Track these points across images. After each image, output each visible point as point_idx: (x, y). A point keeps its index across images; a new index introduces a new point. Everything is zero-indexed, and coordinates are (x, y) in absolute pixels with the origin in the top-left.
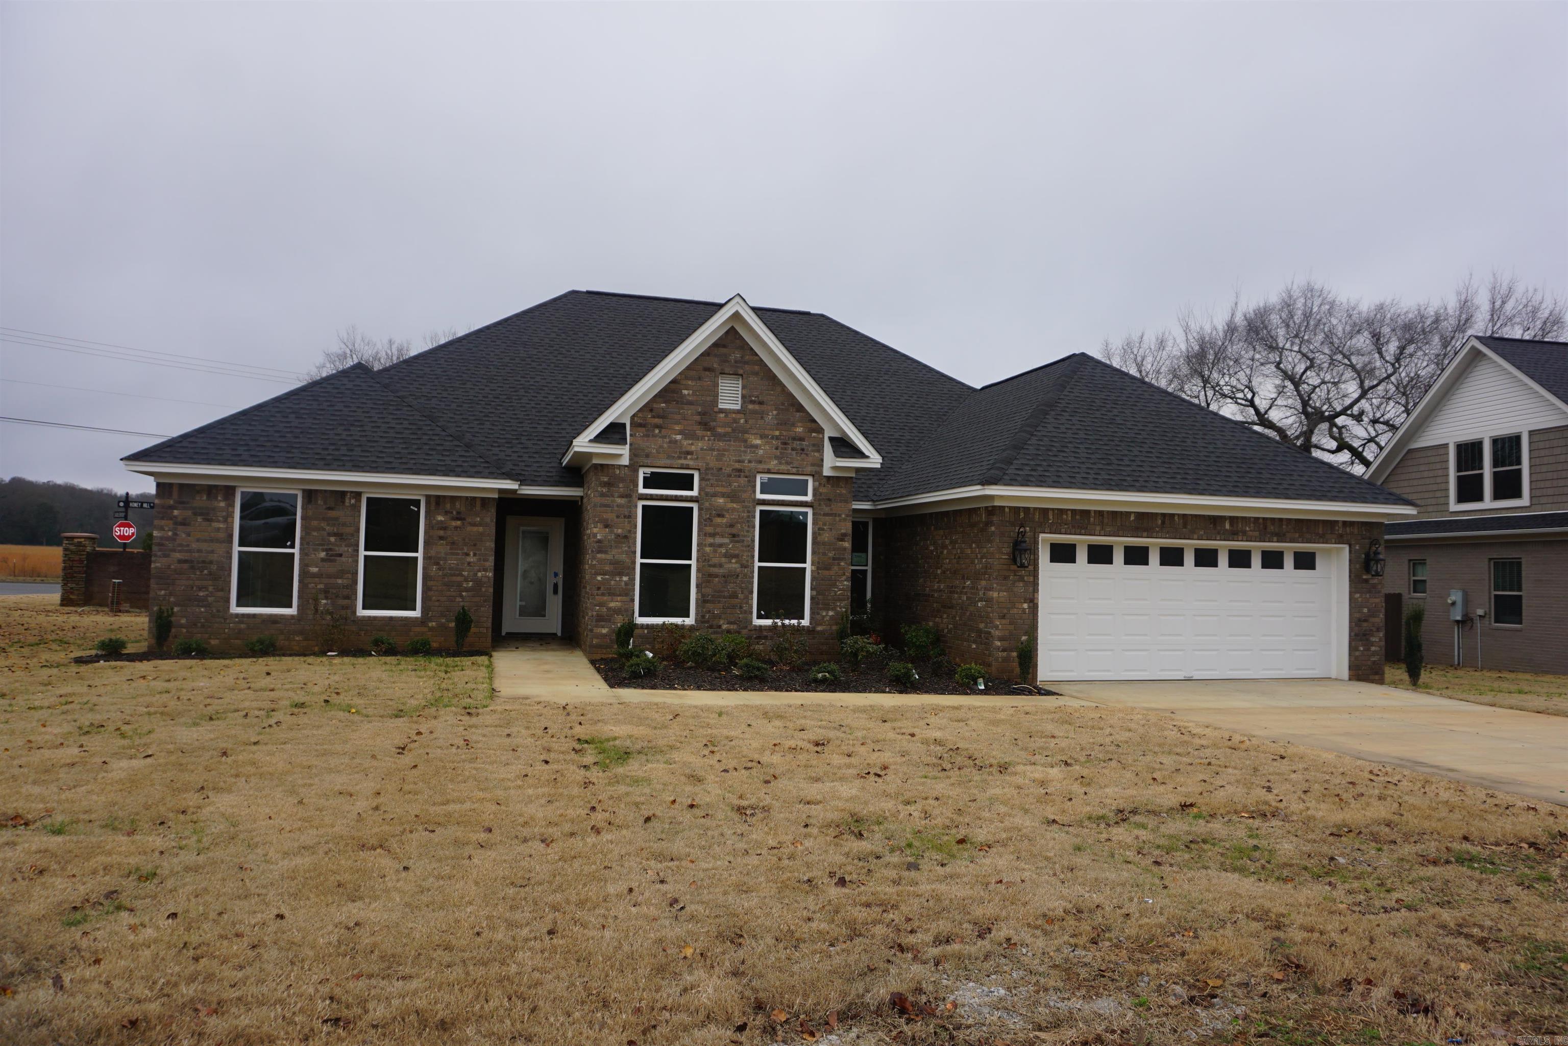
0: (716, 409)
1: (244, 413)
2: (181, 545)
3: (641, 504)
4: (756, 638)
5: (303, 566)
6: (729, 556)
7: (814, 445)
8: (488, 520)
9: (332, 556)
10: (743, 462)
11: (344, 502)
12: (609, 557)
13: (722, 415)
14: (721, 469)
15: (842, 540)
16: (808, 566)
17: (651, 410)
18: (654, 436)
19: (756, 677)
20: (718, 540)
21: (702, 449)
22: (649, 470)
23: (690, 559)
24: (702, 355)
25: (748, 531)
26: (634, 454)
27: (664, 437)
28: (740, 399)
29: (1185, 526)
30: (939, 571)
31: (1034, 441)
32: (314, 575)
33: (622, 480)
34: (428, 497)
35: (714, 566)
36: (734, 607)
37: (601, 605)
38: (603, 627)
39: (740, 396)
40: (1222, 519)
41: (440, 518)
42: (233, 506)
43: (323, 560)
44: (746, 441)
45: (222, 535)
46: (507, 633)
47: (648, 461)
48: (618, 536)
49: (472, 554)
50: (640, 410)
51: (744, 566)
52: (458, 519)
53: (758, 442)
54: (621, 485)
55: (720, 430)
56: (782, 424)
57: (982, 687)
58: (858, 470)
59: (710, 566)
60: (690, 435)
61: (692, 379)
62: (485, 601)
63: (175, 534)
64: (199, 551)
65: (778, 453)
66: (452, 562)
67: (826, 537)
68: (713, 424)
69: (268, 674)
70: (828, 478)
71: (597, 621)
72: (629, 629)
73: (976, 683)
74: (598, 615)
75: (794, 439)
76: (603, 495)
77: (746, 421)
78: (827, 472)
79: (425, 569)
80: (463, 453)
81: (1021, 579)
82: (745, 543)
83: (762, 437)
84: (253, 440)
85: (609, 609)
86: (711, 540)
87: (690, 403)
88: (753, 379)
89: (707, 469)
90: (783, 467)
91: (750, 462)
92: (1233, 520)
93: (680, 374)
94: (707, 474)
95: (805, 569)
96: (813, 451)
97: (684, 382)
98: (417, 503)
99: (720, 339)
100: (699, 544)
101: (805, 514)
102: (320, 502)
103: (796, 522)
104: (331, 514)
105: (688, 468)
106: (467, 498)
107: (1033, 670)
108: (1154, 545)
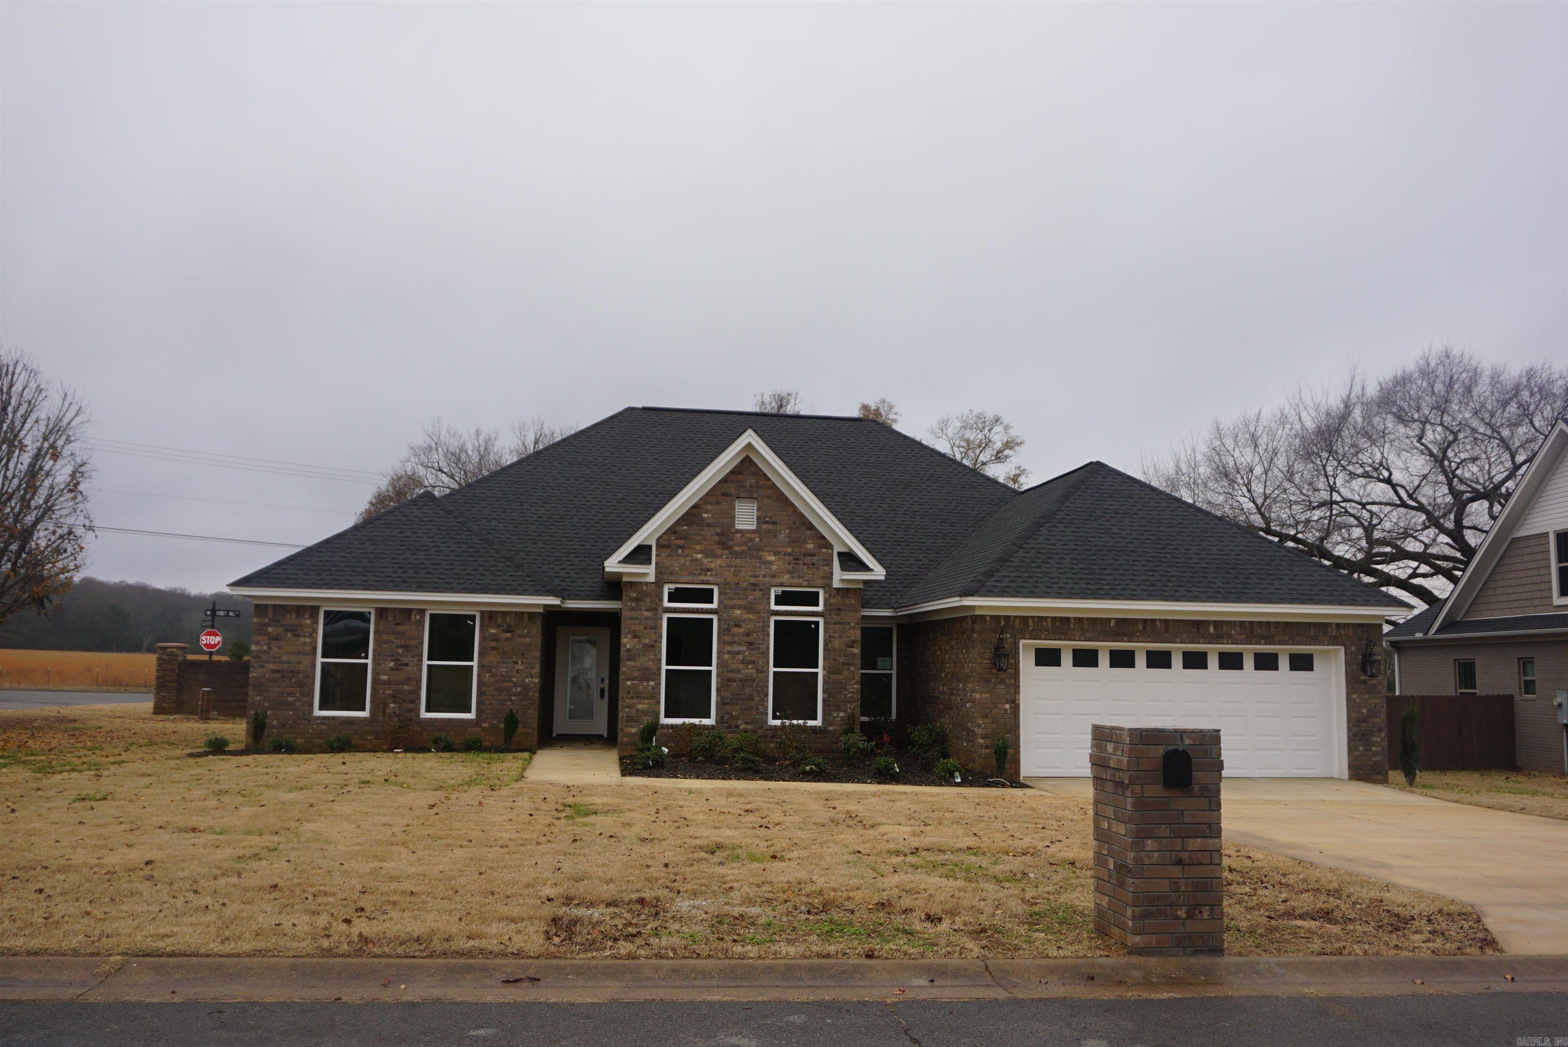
0: (733, 530)
1: (327, 542)
2: (274, 657)
3: (666, 616)
4: (772, 737)
5: (376, 674)
6: (746, 662)
7: (824, 560)
8: (534, 632)
9: (400, 666)
10: (758, 576)
11: (410, 618)
12: (637, 664)
13: (739, 535)
14: (738, 584)
15: (852, 646)
16: (820, 670)
17: (675, 533)
18: (677, 555)
19: (750, 768)
20: (736, 648)
21: (720, 566)
22: (673, 586)
23: (711, 665)
24: (720, 482)
25: (763, 640)
26: (659, 571)
27: (687, 556)
28: (755, 520)
29: (1167, 630)
30: (943, 675)
31: (1021, 553)
32: (385, 683)
33: (648, 595)
34: (482, 613)
35: (733, 671)
36: (751, 708)
37: (630, 707)
38: (632, 727)
39: (755, 517)
40: (1207, 623)
41: (493, 631)
42: (317, 623)
43: (392, 669)
44: (761, 558)
45: (308, 648)
46: (558, 735)
47: (672, 578)
48: (645, 645)
49: (520, 662)
50: (665, 533)
51: (759, 671)
52: (508, 631)
53: (772, 558)
54: (648, 600)
55: (736, 549)
56: (795, 541)
57: (959, 780)
58: (866, 582)
59: (729, 671)
60: (708, 554)
61: (711, 503)
62: (531, 704)
63: (270, 648)
64: (289, 662)
65: (790, 567)
66: (503, 670)
67: (836, 643)
68: (730, 543)
69: (344, 763)
70: (838, 589)
71: (628, 721)
72: (652, 729)
73: (953, 777)
74: (628, 716)
75: (805, 555)
76: (632, 609)
77: (761, 540)
78: (836, 584)
79: (479, 676)
80: (513, 573)
81: (1003, 681)
82: (761, 651)
83: (775, 554)
84: (334, 566)
85: (637, 711)
86: (729, 648)
87: (709, 525)
88: (767, 501)
89: (725, 584)
90: (795, 581)
91: (764, 576)
92: (1217, 624)
93: (700, 499)
94: (725, 589)
95: (817, 673)
96: (823, 565)
97: (704, 507)
98: (473, 618)
99: (736, 467)
100: (719, 652)
101: (817, 623)
102: (390, 618)
103: (810, 630)
104: (400, 628)
105: (708, 583)
106: (516, 613)
107: (1013, 766)
108: (1141, 648)
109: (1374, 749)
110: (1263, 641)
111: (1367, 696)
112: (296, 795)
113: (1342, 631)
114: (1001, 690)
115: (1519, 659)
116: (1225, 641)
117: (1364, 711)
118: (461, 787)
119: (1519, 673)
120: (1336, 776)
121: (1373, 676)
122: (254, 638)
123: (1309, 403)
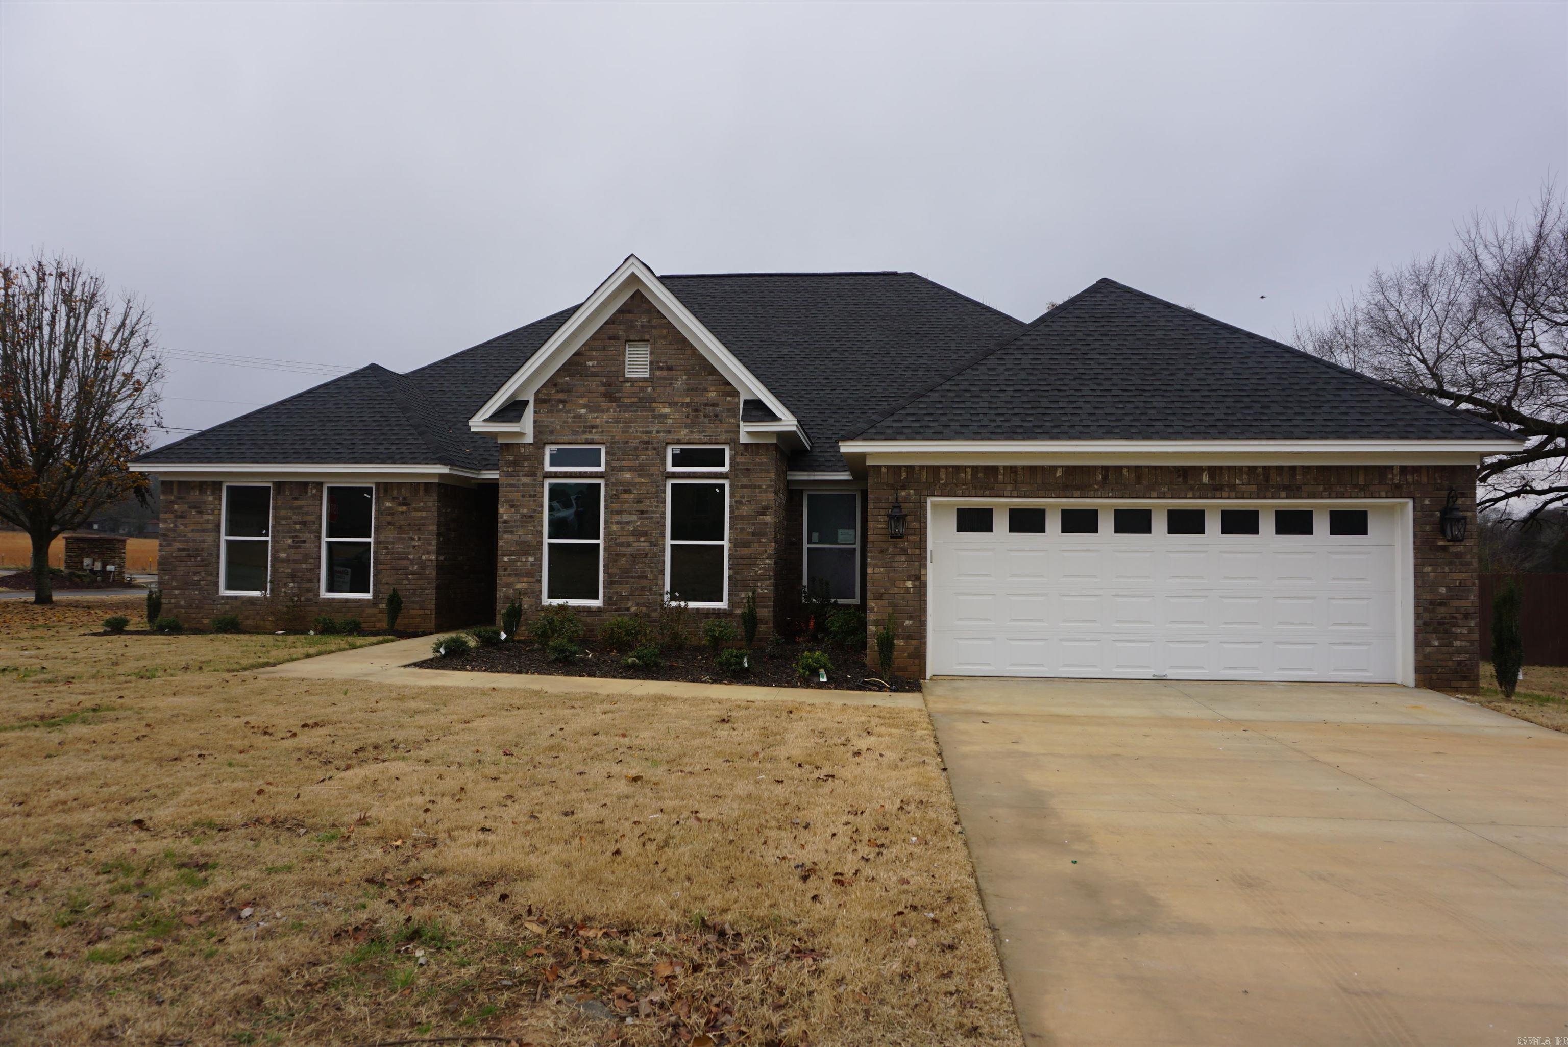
0: (621, 379)
2: (179, 535)
3: (547, 482)
4: (668, 622)
5: (275, 552)
6: (637, 534)
7: (729, 410)
8: (430, 504)
9: (298, 543)
10: (651, 433)
11: (307, 493)
12: (515, 537)
13: (628, 385)
14: (628, 442)
15: (764, 514)
16: (726, 543)
17: (555, 385)
18: (558, 411)
20: (626, 517)
21: (607, 422)
22: (555, 447)
23: (598, 538)
24: (606, 323)
25: (657, 507)
26: (537, 430)
27: (569, 412)
28: (648, 366)
29: (1138, 480)
32: (283, 561)
33: (525, 458)
35: (622, 545)
36: (643, 588)
37: (508, 586)
39: (648, 363)
40: (1197, 470)
41: (388, 504)
42: (220, 500)
43: (290, 546)
44: (653, 410)
45: (210, 526)
47: (554, 438)
48: (525, 516)
49: (416, 538)
50: (544, 386)
51: (653, 544)
52: (404, 505)
53: (667, 410)
54: (526, 464)
55: (625, 401)
56: (694, 389)
57: (824, 679)
58: (778, 435)
59: (617, 545)
60: (593, 408)
61: (595, 349)
62: (429, 583)
63: (176, 526)
64: (194, 540)
65: (689, 421)
66: (399, 546)
67: (745, 510)
68: (618, 395)
70: (746, 445)
71: (504, 602)
72: (537, 611)
73: (816, 675)
74: (505, 597)
75: (706, 405)
76: (510, 476)
77: (654, 390)
78: (744, 439)
79: (376, 553)
80: (414, 441)
81: (904, 551)
82: (654, 520)
83: (671, 405)
84: (238, 439)
85: (516, 590)
86: (617, 518)
87: (594, 375)
88: (660, 343)
89: (612, 443)
91: (658, 432)
92: (1213, 471)
93: (584, 345)
94: (612, 448)
95: (723, 546)
96: (728, 417)
97: (588, 354)
98: (369, 490)
99: (625, 305)
100: (606, 522)
101: (722, 487)
102: (287, 493)
103: (712, 495)
104: (297, 503)
105: (592, 442)
106: (411, 484)
107: (917, 661)
108: (1105, 507)
109: (1457, 643)
110: (1283, 494)
111: (1447, 569)
113: (1410, 478)
114: (901, 562)
116: (1225, 494)
117: (1443, 590)
120: (1399, 682)
121: (1455, 539)
122: (162, 516)
123: (1491, 238)
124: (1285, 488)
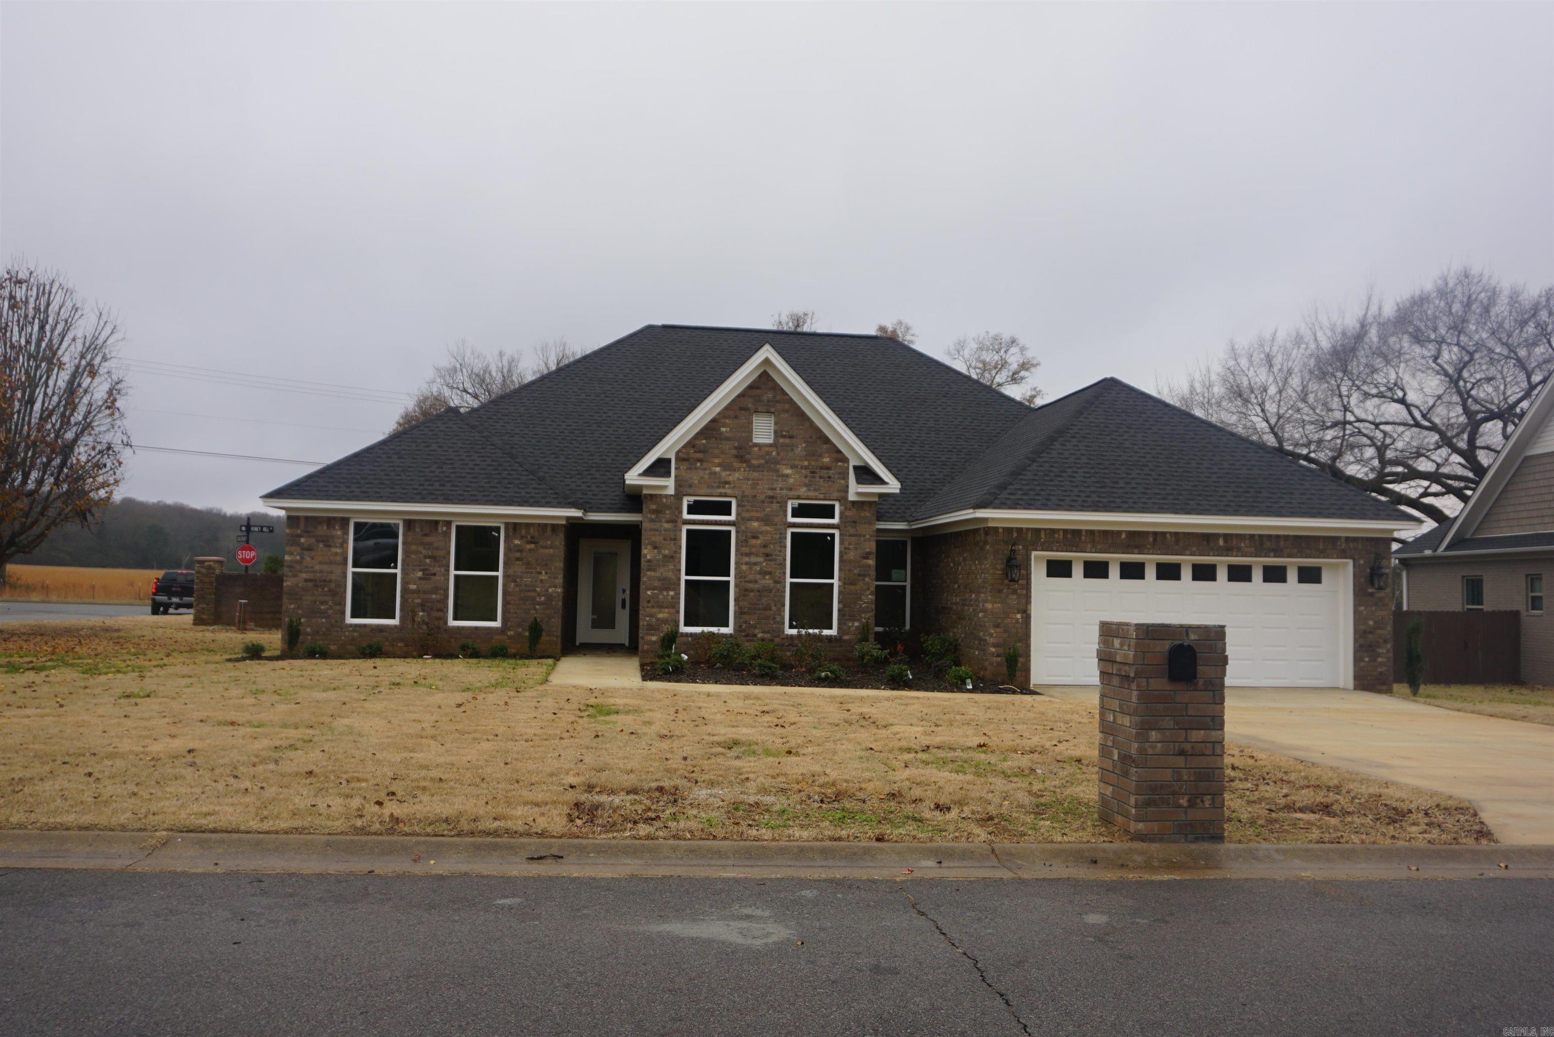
0: (750, 444)
1: (356, 455)
2: (307, 567)
4: (788, 646)
5: (405, 584)
6: (763, 573)
8: (557, 543)
9: (428, 576)
10: (775, 489)
11: (437, 530)
12: (658, 574)
13: (756, 449)
14: (755, 496)
15: (867, 558)
16: (835, 581)
17: (694, 446)
18: (696, 468)
19: (767, 674)
20: (754, 559)
21: (738, 479)
22: (692, 499)
23: (729, 575)
24: (738, 396)
25: (780, 551)
26: (679, 484)
27: (705, 469)
28: (772, 434)
29: (1177, 542)
30: (956, 586)
31: (1034, 466)
32: (413, 592)
33: (669, 508)
34: (507, 524)
35: (750, 582)
37: (651, 616)
38: (653, 635)
39: (772, 431)
40: (1216, 536)
41: (517, 542)
42: (347, 534)
43: (420, 579)
44: (777, 471)
45: (339, 559)
46: (581, 644)
47: (691, 491)
48: (665, 556)
49: (544, 572)
50: (684, 447)
51: (776, 582)
52: (532, 543)
53: (789, 471)
54: (667, 512)
55: (754, 462)
56: (812, 455)
57: (970, 687)
58: (881, 495)
59: (746, 582)
60: (726, 467)
61: (728, 417)
62: (555, 613)
63: (302, 558)
64: (321, 572)
65: (807, 481)
66: (527, 580)
67: (852, 555)
68: (748, 457)
69: (375, 667)
70: (854, 503)
71: (647, 630)
72: (672, 637)
73: (964, 683)
74: (648, 625)
75: (822, 468)
76: (652, 521)
77: (778, 454)
78: (852, 497)
79: (504, 585)
80: (536, 486)
81: (1015, 592)
82: (778, 562)
83: (792, 467)
84: (363, 479)
85: (658, 619)
86: (747, 559)
87: (728, 439)
88: (784, 416)
89: (743, 496)
90: (812, 494)
91: (781, 489)
92: (1227, 537)
93: (719, 414)
94: (743, 501)
95: (833, 584)
96: (839, 478)
97: (723, 421)
98: (498, 529)
99: (754, 382)
100: (737, 563)
101: (833, 536)
102: (418, 530)
103: (826, 542)
104: (427, 539)
105: (726, 496)
106: (539, 524)
107: (1024, 674)
108: (1151, 561)
109: (1380, 660)
110: (1272, 554)
111: (1374, 608)
112: (331, 695)
113: (1351, 545)
114: (1013, 600)
115: (1527, 576)
116: (1234, 553)
117: (1371, 623)
118: (487, 689)
119: (1527, 589)
120: (1341, 685)
121: (1380, 588)
122: (288, 548)
123: (1326, 323)
124: (1274, 550)
